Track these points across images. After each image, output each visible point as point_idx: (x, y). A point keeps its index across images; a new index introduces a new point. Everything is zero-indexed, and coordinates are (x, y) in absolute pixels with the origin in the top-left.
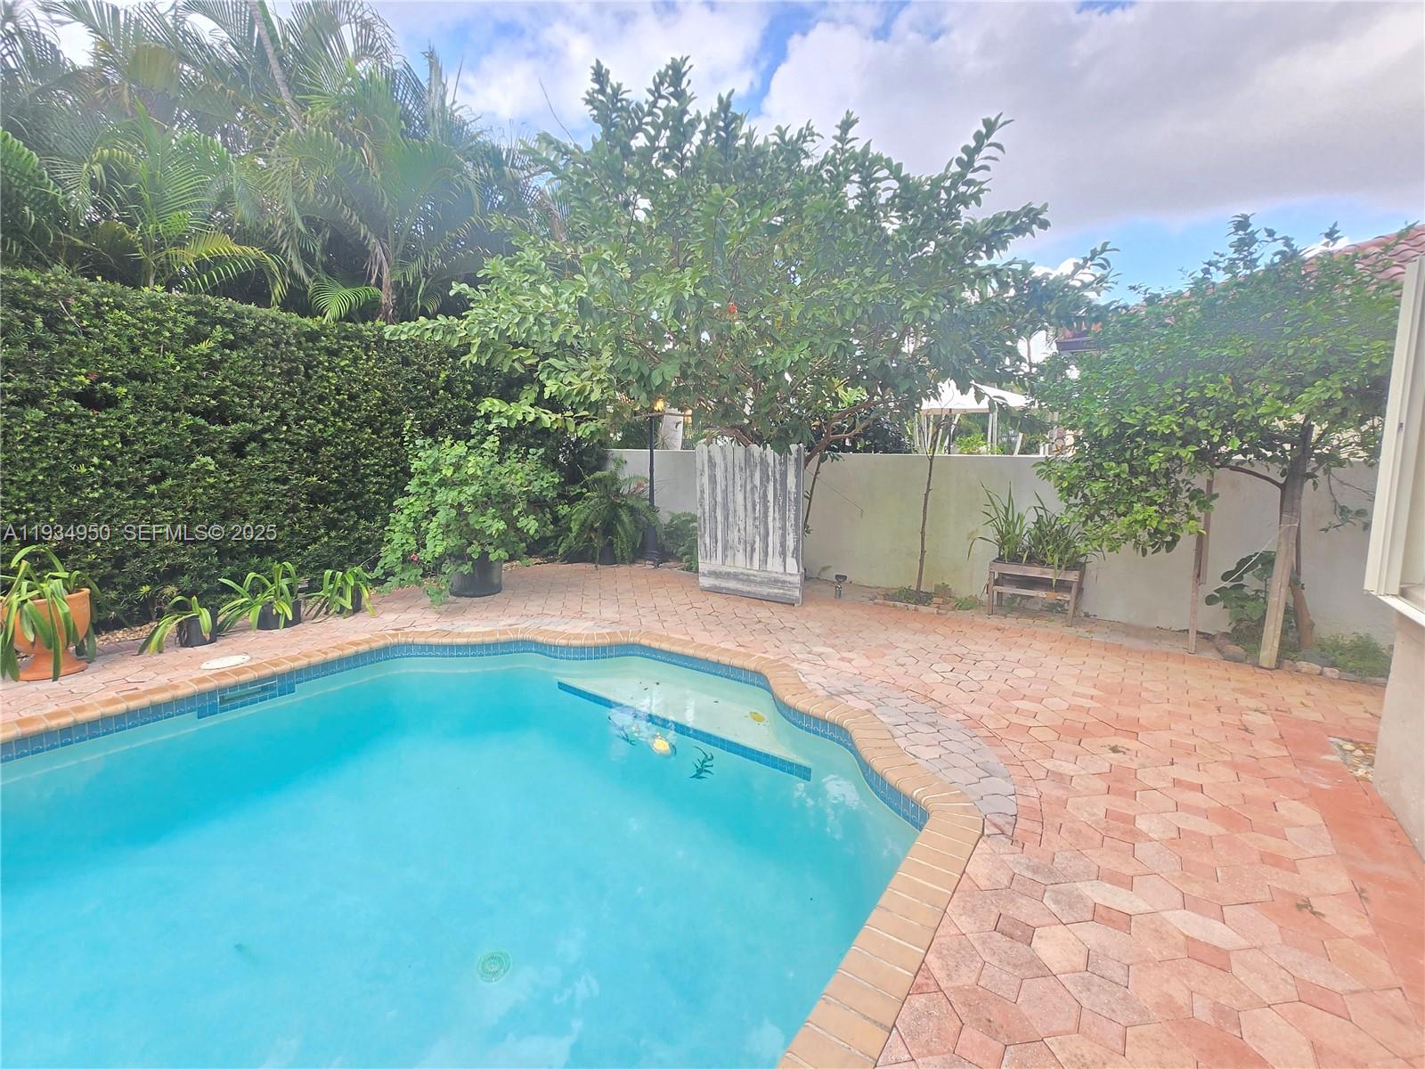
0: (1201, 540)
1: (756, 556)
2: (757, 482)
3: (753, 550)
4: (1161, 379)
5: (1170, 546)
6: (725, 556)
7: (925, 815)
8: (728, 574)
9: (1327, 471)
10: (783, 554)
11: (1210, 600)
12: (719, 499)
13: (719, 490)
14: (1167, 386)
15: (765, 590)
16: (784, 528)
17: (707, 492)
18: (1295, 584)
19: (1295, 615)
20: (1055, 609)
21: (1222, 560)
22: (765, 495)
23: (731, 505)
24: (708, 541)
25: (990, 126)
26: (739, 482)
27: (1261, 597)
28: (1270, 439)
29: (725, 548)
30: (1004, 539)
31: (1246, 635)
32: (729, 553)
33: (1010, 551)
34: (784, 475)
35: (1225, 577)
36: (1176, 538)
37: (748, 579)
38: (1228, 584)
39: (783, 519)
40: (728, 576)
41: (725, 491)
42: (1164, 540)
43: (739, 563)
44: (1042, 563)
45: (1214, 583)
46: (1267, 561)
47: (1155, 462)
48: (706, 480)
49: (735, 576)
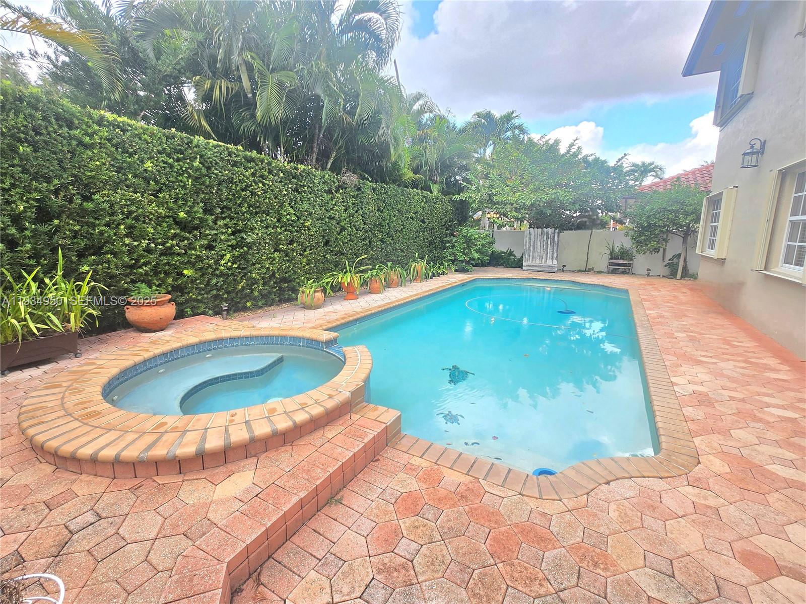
0: (664, 250)
1: (543, 260)
2: (545, 239)
3: (542, 258)
4: (659, 213)
5: (658, 252)
6: (532, 260)
7: (627, 290)
8: (533, 265)
9: (693, 234)
10: (552, 259)
11: (666, 266)
12: (532, 244)
13: (532, 242)
14: (661, 215)
15: (546, 269)
16: (553, 252)
17: (528, 241)
18: (685, 260)
19: (685, 269)
20: (624, 272)
21: (669, 256)
22: (547, 243)
23: (536, 246)
24: (527, 256)
25: (625, 155)
26: (539, 239)
27: (677, 264)
28: (681, 226)
29: (533, 258)
30: (611, 253)
31: (673, 275)
32: (534, 259)
33: (613, 256)
34: (554, 237)
35: (669, 260)
36: (659, 250)
37: (540, 267)
38: (670, 262)
39: (553, 249)
40: (533, 266)
41: (534, 242)
42: (657, 250)
43: (538, 262)
44: (623, 259)
45: (667, 261)
46: (679, 255)
47: (657, 232)
48: (528, 238)
49: (536, 266)
